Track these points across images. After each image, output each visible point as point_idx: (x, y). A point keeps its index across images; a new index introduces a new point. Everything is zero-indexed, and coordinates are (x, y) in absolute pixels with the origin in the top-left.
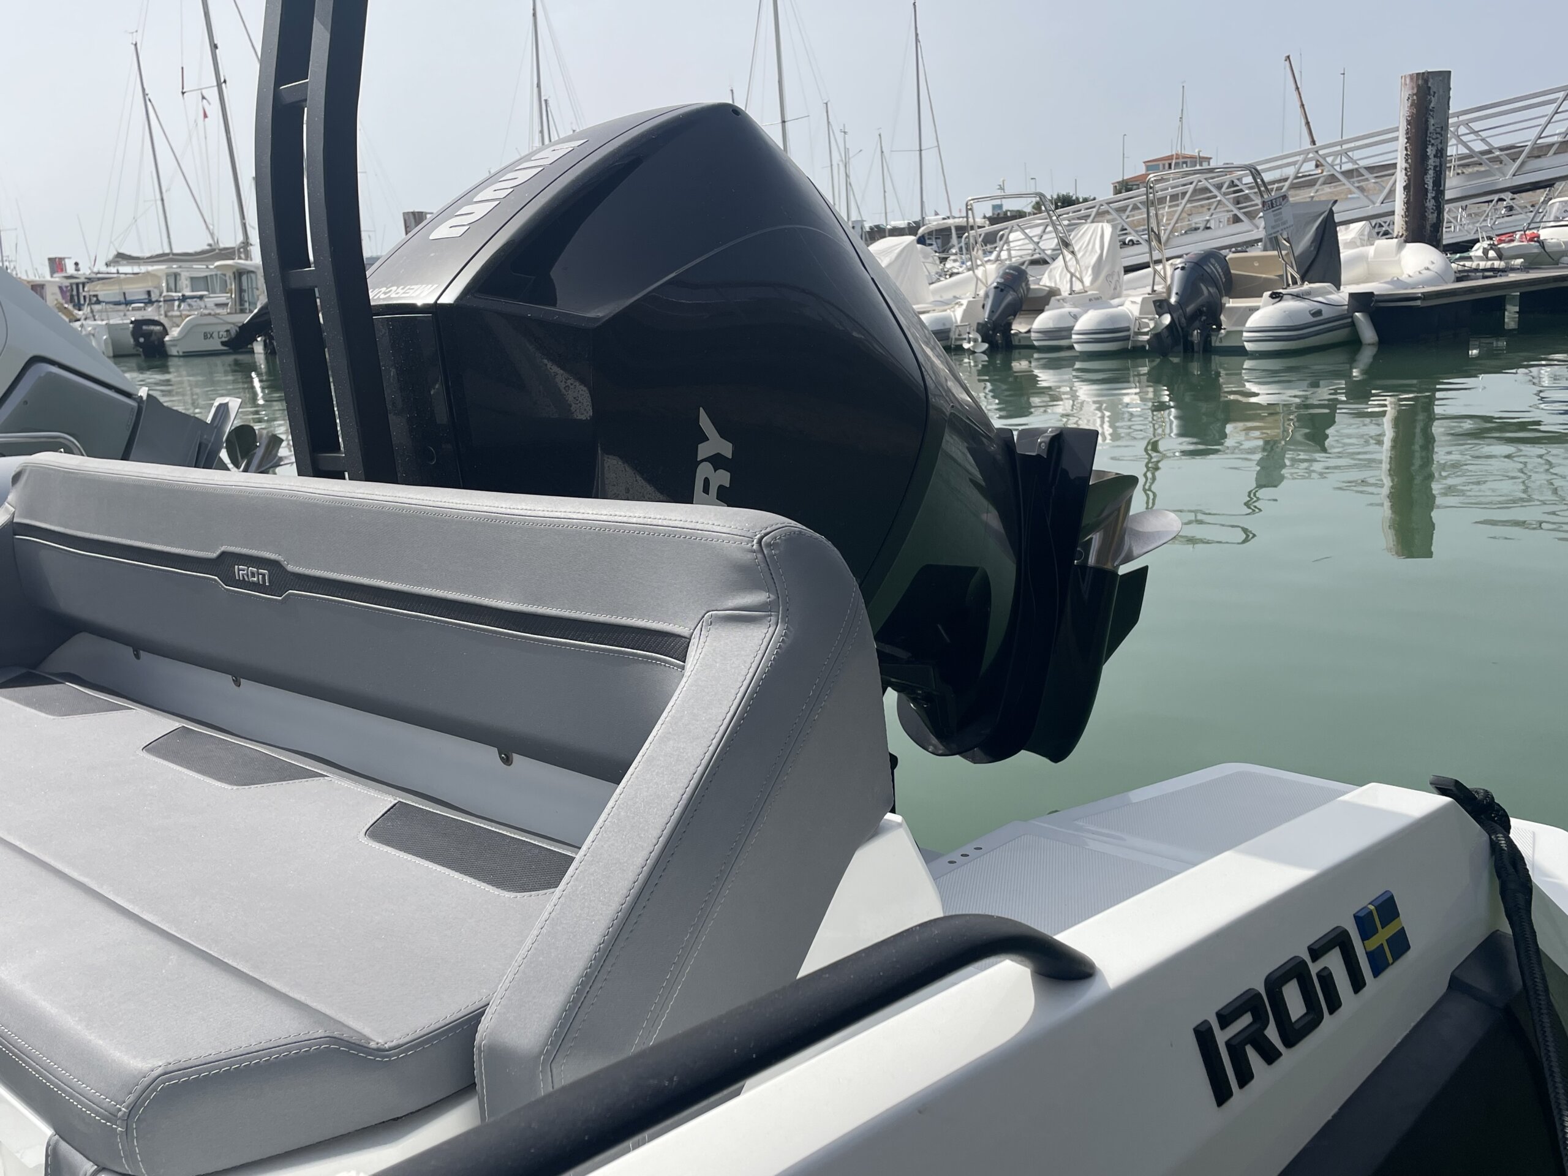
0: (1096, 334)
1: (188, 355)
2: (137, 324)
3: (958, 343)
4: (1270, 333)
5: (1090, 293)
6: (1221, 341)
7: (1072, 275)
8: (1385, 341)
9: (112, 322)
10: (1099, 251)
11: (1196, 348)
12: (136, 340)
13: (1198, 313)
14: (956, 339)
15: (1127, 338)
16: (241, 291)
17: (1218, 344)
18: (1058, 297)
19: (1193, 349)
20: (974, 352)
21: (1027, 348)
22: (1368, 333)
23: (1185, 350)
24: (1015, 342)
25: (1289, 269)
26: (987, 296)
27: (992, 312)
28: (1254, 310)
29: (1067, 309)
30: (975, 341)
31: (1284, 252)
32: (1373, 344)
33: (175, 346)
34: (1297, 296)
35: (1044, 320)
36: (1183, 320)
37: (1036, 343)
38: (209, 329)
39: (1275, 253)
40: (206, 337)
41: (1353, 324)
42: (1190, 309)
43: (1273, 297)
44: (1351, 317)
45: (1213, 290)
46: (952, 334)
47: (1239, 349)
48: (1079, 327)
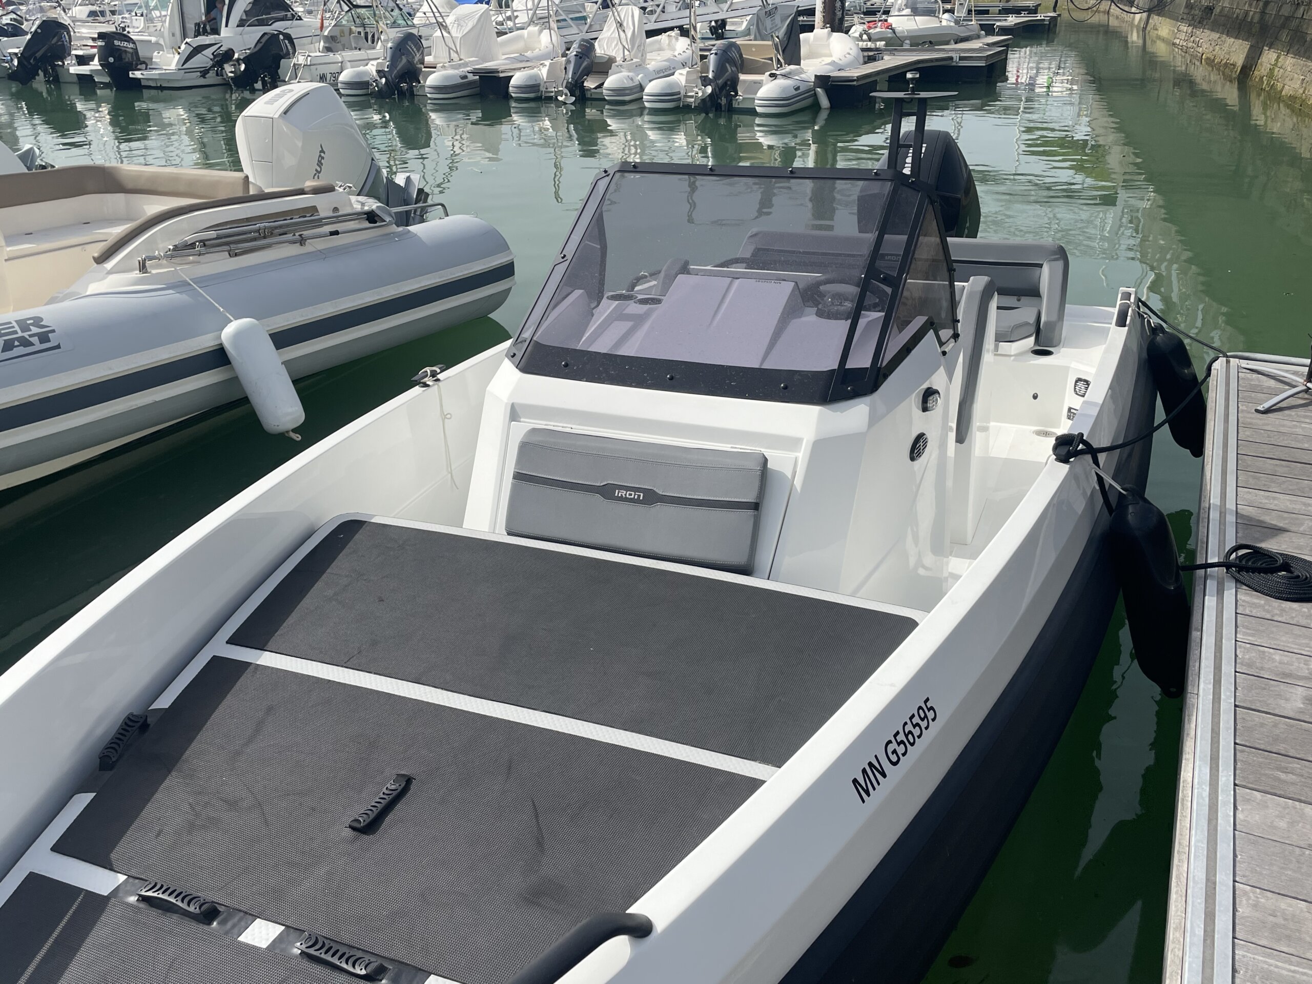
0: (661, 97)
3: (548, 95)
4: (774, 102)
5: (635, 60)
6: (738, 105)
7: (624, 47)
8: (835, 106)
10: (632, 28)
11: (723, 109)
13: (725, 84)
14: (547, 92)
15: (679, 99)
18: (617, 64)
19: (721, 109)
20: (566, 104)
21: (600, 101)
22: (825, 102)
23: (716, 110)
24: (588, 95)
25: (777, 55)
26: (568, 61)
27: (574, 73)
28: (759, 84)
29: (625, 74)
30: (566, 95)
31: (775, 42)
32: (827, 109)
34: (785, 76)
35: (611, 81)
36: (717, 90)
37: (606, 98)
39: (769, 43)
41: (815, 95)
42: (720, 82)
43: (772, 75)
44: (814, 90)
45: (734, 69)
46: (542, 89)
47: (752, 112)
48: (646, 90)
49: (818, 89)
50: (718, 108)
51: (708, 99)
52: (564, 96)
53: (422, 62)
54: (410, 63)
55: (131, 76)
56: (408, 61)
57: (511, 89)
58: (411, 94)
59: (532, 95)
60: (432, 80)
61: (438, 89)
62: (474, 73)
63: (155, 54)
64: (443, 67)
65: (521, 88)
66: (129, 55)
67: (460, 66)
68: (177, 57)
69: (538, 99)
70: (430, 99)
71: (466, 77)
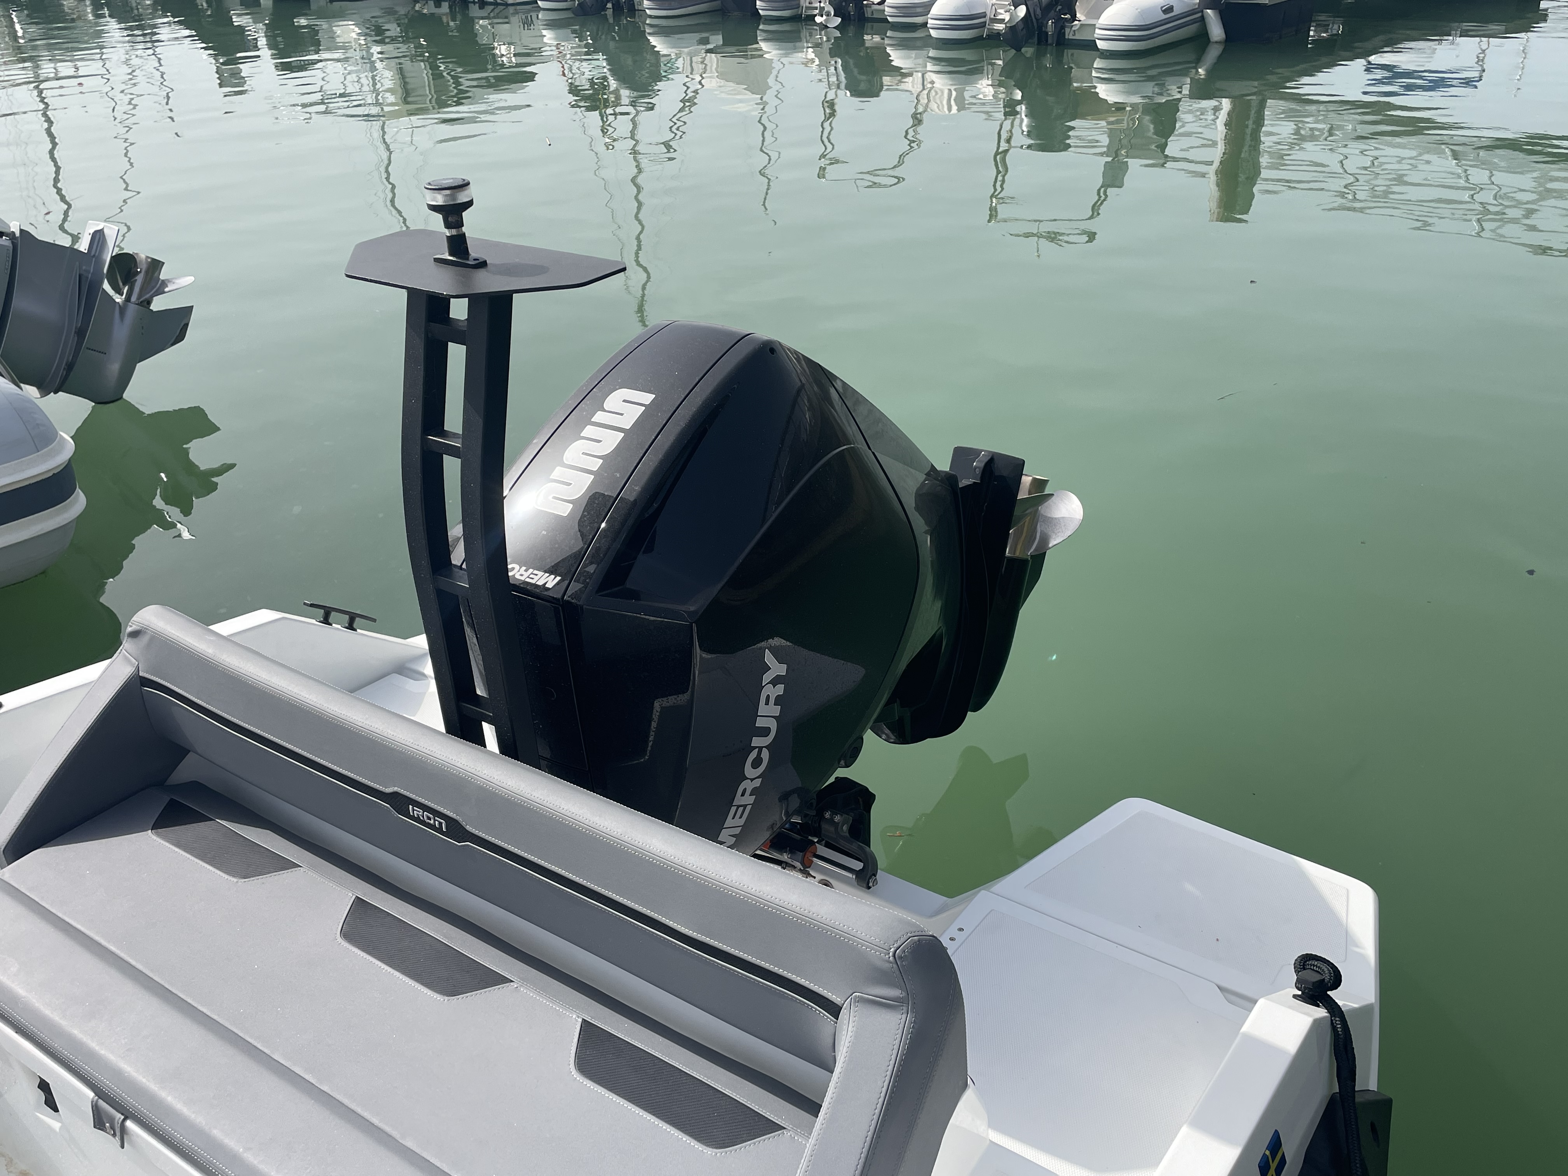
0: (953, 21)
3: (810, 12)
4: (1126, 32)
6: (1074, 35)
8: (1231, 38)
11: (1050, 41)
13: (1054, 2)
14: (807, 8)
15: (983, 25)
17: (1071, 37)
19: (1047, 41)
20: (827, 27)
21: (880, 23)
22: (1216, 31)
23: (1039, 43)
24: (868, 14)
30: (828, 14)
32: (1220, 43)
36: (1038, 12)
37: (889, 18)
41: (1203, 19)
44: (1202, 11)
46: (804, 3)
47: (1091, 45)
48: (935, 10)
49: (1208, 11)
50: (1042, 39)
51: (1021, 26)
52: (825, 17)
57: (759, 4)
59: (787, 13)
61: (660, 3)
65: (772, 3)
69: (796, 19)
70: (650, 17)
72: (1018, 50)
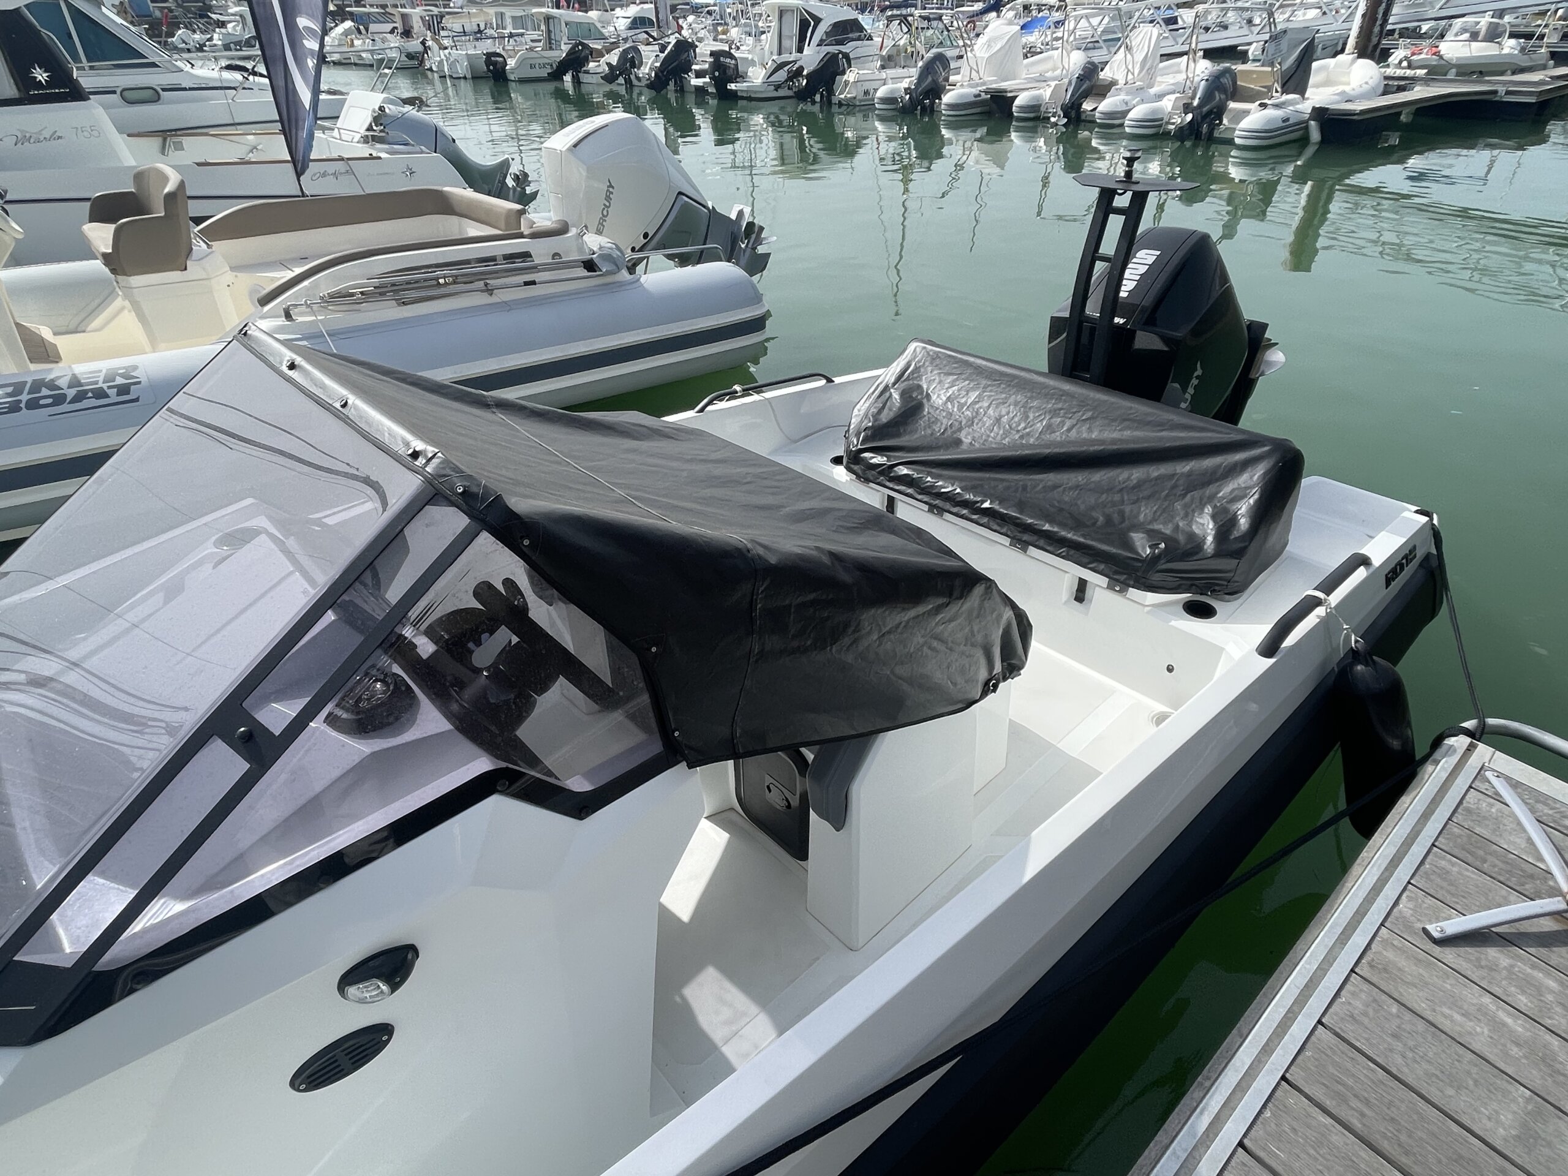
0: (1142, 123)
1: (522, 81)
2: (489, 55)
3: (1046, 115)
4: (1255, 133)
5: (1137, 83)
6: (1220, 134)
7: (1129, 70)
8: (1324, 141)
9: (469, 52)
10: (1146, 50)
11: (1204, 138)
12: (488, 67)
13: (1210, 112)
14: (1045, 112)
15: (1160, 126)
16: (549, 32)
17: (1217, 135)
18: (1117, 87)
19: (1202, 138)
20: (1057, 125)
21: (1090, 123)
22: (1315, 135)
23: (1196, 138)
24: (1083, 117)
25: (1276, 85)
26: (1070, 83)
27: (1072, 95)
28: (1247, 112)
29: (1122, 97)
30: (1059, 116)
31: (1275, 69)
32: (1316, 143)
33: (513, 73)
34: (1277, 106)
35: (1106, 105)
36: (1199, 118)
37: (1098, 121)
38: (533, 62)
39: (1270, 69)
40: (531, 68)
41: (1307, 128)
42: (1205, 109)
43: (1261, 105)
44: (1308, 122)
45: (1223, 97)
46: (1043, 109)
47: (1230, 142)
48: (1131, 115)
49: (1312, 122)
50: (1198, 136)
51: (1186, 127)
52: (1057, 118)
53: (947, 79)
54: (935, 82)
55: (728, 87)
56: (933, 80)
57: (1014, 109)
58: (931, 111)
59: (1031, 115)
60: (947, 98)
61: (952, 106)
62: (986, 93)
63: (750, 69)
64: (962, 85)
65: (1022, 108)
66: (731, 70)
67: (977, 85)
68: (764, 71)
69: (1036, 119)
70: (944, 115)
71: (979, 95)
72: (1182, 142)
